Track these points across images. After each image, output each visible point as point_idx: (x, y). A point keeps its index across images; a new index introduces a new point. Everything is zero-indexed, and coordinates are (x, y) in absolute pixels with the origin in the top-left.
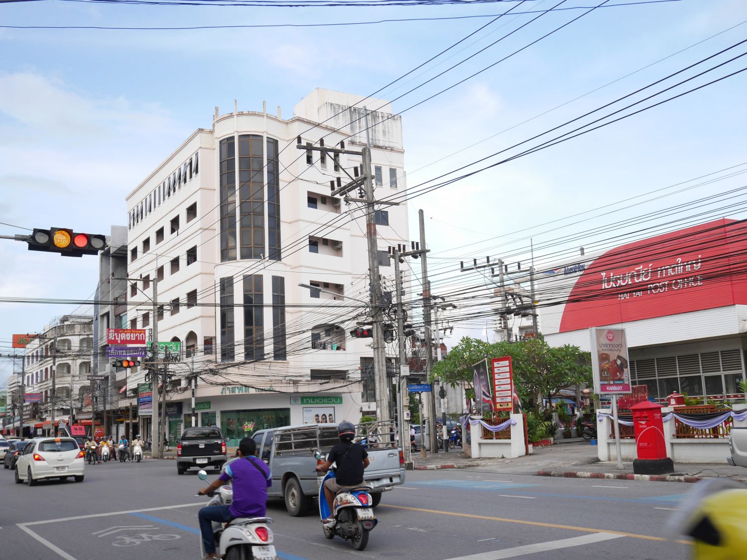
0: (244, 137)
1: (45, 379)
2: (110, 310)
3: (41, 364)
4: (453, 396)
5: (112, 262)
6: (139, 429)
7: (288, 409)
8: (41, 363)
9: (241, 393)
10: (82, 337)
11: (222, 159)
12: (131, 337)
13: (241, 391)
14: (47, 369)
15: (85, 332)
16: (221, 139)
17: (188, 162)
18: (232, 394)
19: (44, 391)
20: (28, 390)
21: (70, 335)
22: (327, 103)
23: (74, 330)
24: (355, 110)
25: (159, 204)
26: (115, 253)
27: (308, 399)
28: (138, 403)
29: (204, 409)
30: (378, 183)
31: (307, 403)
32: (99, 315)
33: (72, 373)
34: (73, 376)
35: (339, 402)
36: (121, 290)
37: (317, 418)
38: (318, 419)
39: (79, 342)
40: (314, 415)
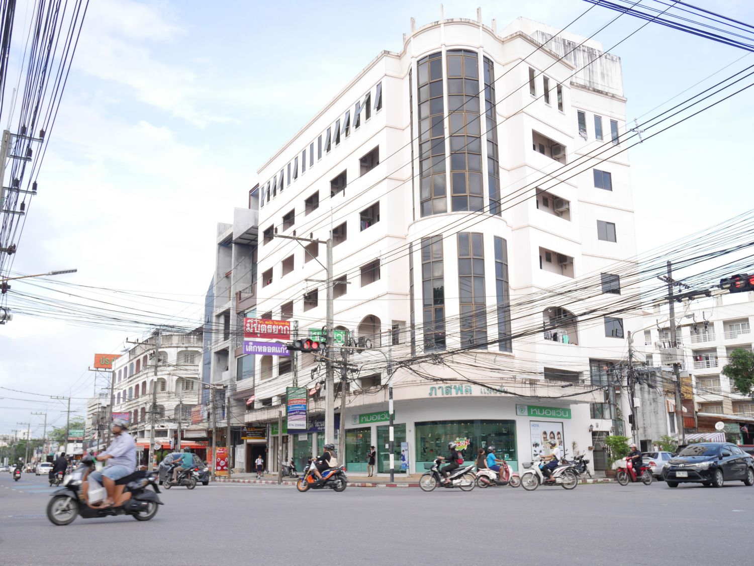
0: (453, 52)
1: (135, 396)
2: (231, 306)
3: (130, 381)
4: (653, 421)
5: (235, 249)
6: (268, 450)
7: (513, 422)
8: (130, 379)
9: (459, 395)
10: (180, 349)
11: (420, 84)
12: (273, 330)
13: (459, 392)
14: (137, 386)
15: (183, 344)
16: (419, 58)
17: (363, 99)
18: (445, 396)
19: (132, 410)
20: (116, 409)
21: (166, 347)
22: (537, 31)
23: (172, 341)
24: (570, 44)
25: (312, 163)
26: (240, 238)
27: (535, 410)
28: (287, 413)
29: (381, 420)
30: (599, 137)
31: (534, 415)
32: (214, 314)
33: (167, 389)
34: (169, 393)
35: (567, 416)
36: (244, 283)
37: (545, 436)
38: (546, 438)
39: (176, 355)
40: (542, 433)
